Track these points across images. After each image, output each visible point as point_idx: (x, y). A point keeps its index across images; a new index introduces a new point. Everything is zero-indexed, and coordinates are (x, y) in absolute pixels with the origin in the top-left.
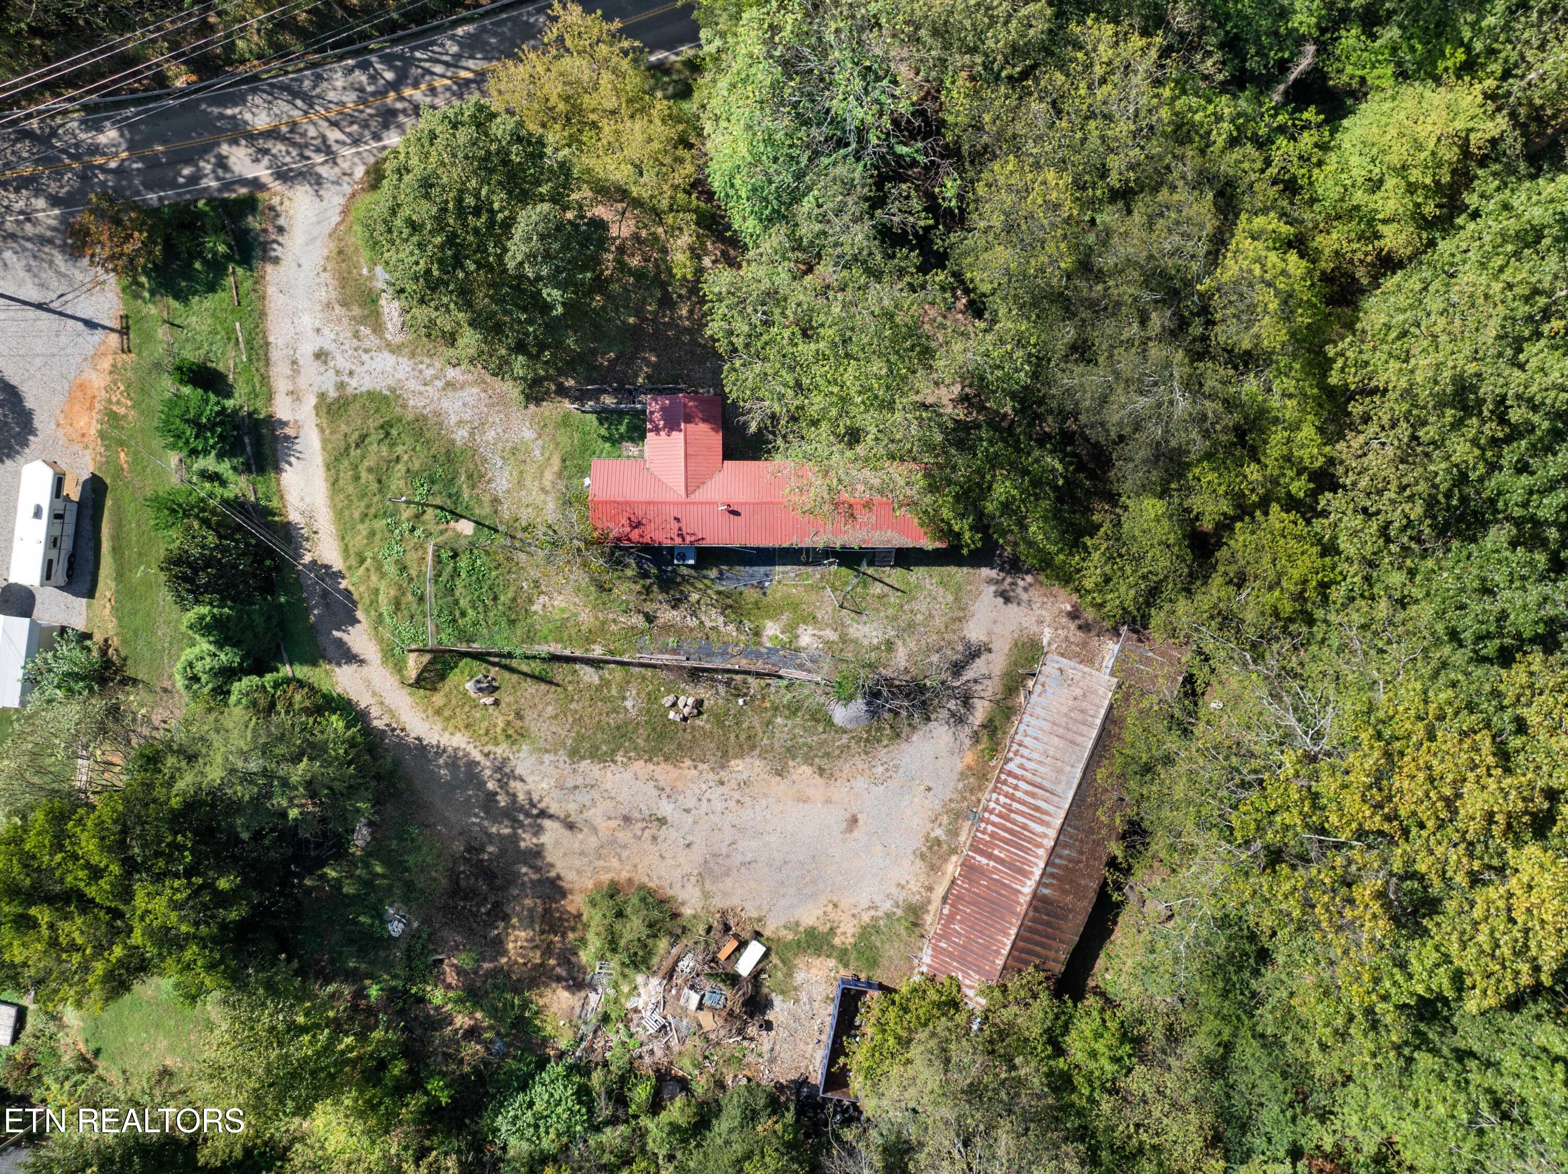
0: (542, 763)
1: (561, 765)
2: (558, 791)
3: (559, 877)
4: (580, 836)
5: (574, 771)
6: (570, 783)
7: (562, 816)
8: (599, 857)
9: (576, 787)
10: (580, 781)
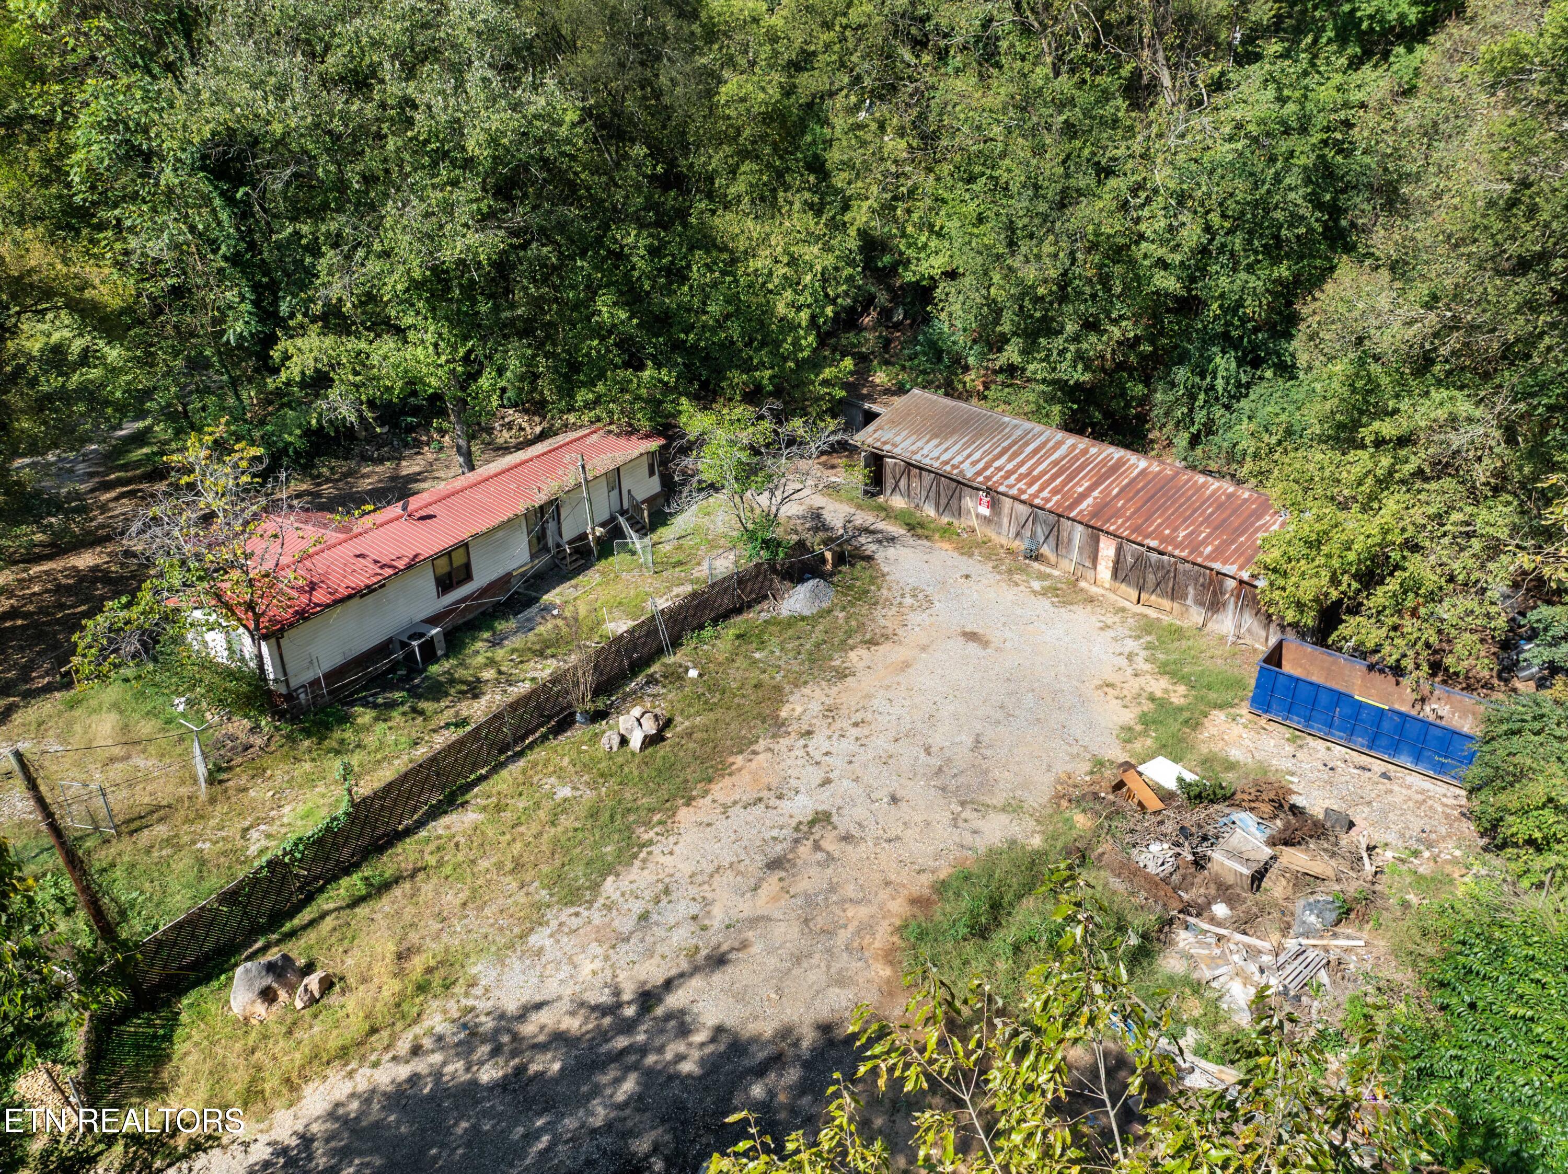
0: (540, 952)
1: (575, 922)
2: (623, 948)
3: (825, 1028)
4: (756, 949)
5: (608, 908)
6: (626, 924)
7: (685, 966)
8: (829, 933)
9: (644, 917)
10: (637, 907)
